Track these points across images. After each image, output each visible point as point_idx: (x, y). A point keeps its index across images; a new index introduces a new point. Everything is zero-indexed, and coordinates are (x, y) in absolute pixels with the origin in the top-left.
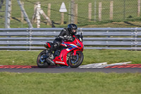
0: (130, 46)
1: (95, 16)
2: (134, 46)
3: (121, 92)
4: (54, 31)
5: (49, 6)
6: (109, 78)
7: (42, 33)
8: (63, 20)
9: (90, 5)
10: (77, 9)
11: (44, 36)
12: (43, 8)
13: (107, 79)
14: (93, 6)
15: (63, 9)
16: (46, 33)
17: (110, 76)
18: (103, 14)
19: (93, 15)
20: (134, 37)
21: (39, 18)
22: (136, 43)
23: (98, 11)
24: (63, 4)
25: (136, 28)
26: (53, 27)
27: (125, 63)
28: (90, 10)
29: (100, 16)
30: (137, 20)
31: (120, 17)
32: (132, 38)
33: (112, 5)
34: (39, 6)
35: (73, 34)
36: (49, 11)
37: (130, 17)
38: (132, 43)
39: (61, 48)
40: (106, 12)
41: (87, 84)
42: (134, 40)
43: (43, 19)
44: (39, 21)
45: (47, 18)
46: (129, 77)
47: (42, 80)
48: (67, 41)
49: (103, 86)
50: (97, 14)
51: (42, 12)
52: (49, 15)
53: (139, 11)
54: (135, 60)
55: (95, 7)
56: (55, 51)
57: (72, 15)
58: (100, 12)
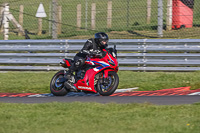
0: (136, 65)
1: (86, 23)
2: (142, 65)
3: (124, 130)
4: (28, 44)
5: (22, 8)
6: (107, 110)
7: (12, 47)
8: (41, 28)
9: (79, 7)
10: (60, 13)
11: (14, 51)
12: (12, 11)
13: (104, 113)
14: (83, 9)
15: (41, 13)
16: (17, 47)
17: (108, 107)
18: (97, 19)
19: (83, 21)
20: (142, 52)
21: (6, 25)
22: (145, 61)
23: (90, 16)
24: (41, 5)
25: (145, 40)
26: (27, 38)
27: (129, 90)
28: (79, 15)
29: (93, 22)
30: (146, 28)
31: (122, 24)
32: (139, 54)
33: (110, 7)
34: (7, 9)
35: (102, 48)
36: (21, 16)
37: (137, 24)
38: (139, 62)
39: (86, 66)
40: (101, 17)
41: (75, 119)
42: (142, 57)
43: (12, 27)
44: (7, 30)
45: (19, 26)
46: (135, 109)
47: (11, 113)
48: (95, 57)
49: (98, 122)
50: (90, 20)
51: (11, 17)
52: (22, 22)
53: (149, 15)
54: (143, 84)
55: (86, 11)
56: (77, 71)
57: (53, 22)
58: (93, 17)
